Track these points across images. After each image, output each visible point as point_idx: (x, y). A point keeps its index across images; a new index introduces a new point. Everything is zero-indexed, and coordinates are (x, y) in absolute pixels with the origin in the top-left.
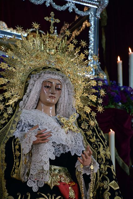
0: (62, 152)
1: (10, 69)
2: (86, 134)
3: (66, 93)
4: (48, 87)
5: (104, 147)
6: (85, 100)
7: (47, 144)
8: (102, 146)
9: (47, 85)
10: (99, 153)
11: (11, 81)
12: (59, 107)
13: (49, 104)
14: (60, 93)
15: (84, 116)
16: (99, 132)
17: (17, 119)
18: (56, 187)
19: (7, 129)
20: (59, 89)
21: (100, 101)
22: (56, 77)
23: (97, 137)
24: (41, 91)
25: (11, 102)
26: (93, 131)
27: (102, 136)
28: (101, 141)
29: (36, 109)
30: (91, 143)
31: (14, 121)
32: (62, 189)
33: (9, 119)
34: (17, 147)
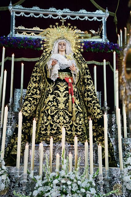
0: (66, 67)
1: (48, 40)
2: (77, 60)
3: (68, 46)
4: (60, 45)
5: (84, 64)
6: (76, 48)
7: (57, 65)
8: (83, 63)
9: (60, 44)
10: (82, 66)
11: (48, 45)
12: (66, 51)
13: (62, 51)
14: (66, 46)
15: (76, 54)
16: (82, 58)
17: (50, 58)
18: (64, 80)
19: (46, 62)
20: (64, 45)
21: (82, 47)
22: (63, 41)
23: (81, 60)
24: (58, 47)
25: (48, 52)
26: (80, 58)
27: (83, 60)
28: (83, 62)
29: (58, 53)
30: (79, 63)
31: (49, 58)
32: (66, 80)
33: (47, 58)
34: (47, 67)
